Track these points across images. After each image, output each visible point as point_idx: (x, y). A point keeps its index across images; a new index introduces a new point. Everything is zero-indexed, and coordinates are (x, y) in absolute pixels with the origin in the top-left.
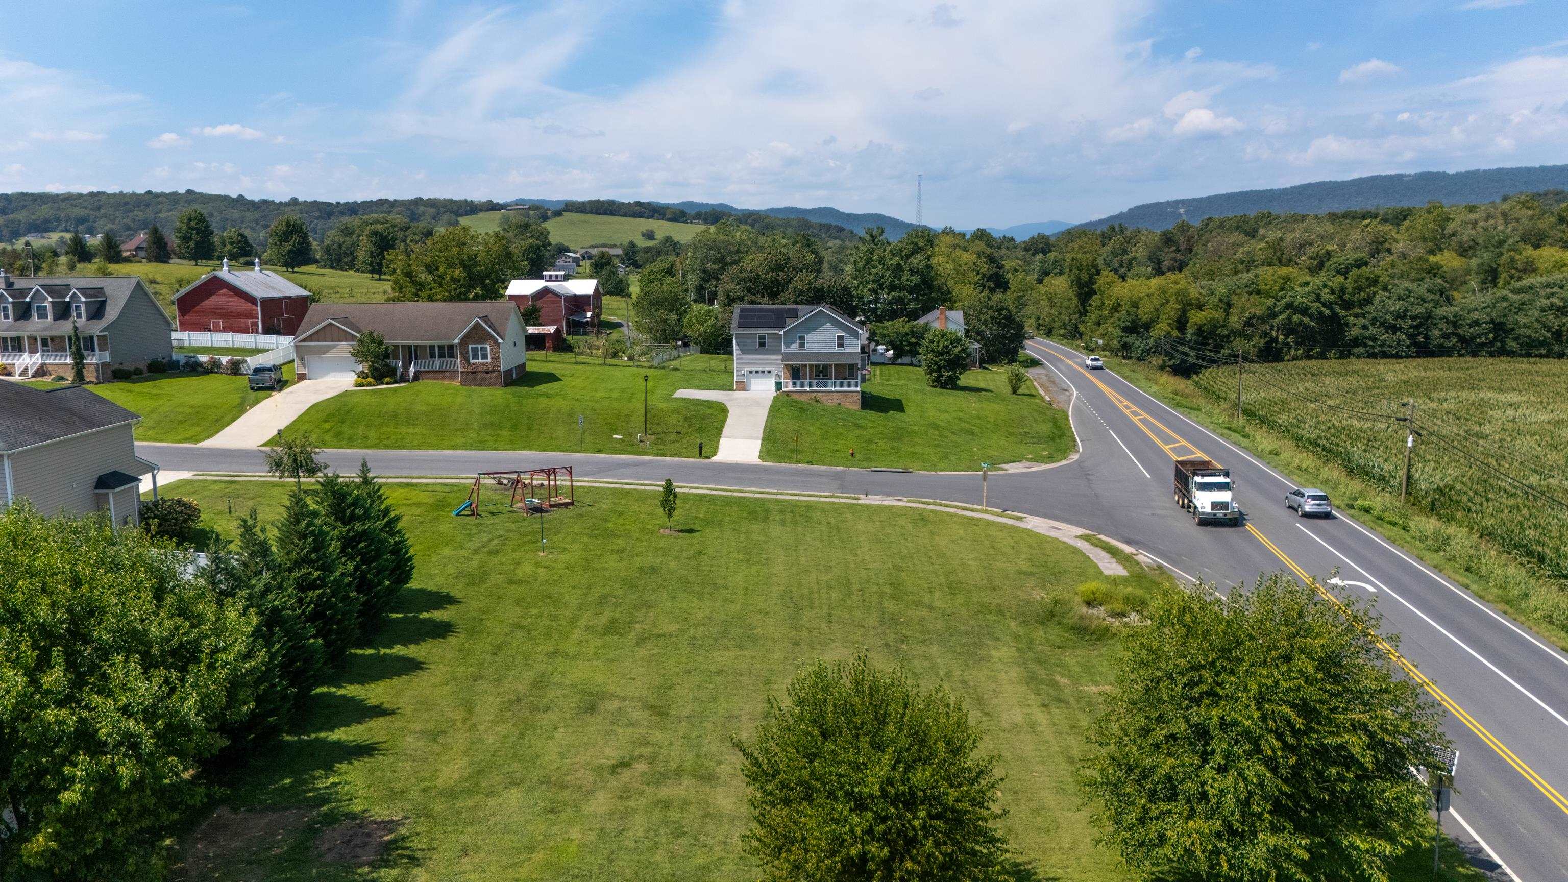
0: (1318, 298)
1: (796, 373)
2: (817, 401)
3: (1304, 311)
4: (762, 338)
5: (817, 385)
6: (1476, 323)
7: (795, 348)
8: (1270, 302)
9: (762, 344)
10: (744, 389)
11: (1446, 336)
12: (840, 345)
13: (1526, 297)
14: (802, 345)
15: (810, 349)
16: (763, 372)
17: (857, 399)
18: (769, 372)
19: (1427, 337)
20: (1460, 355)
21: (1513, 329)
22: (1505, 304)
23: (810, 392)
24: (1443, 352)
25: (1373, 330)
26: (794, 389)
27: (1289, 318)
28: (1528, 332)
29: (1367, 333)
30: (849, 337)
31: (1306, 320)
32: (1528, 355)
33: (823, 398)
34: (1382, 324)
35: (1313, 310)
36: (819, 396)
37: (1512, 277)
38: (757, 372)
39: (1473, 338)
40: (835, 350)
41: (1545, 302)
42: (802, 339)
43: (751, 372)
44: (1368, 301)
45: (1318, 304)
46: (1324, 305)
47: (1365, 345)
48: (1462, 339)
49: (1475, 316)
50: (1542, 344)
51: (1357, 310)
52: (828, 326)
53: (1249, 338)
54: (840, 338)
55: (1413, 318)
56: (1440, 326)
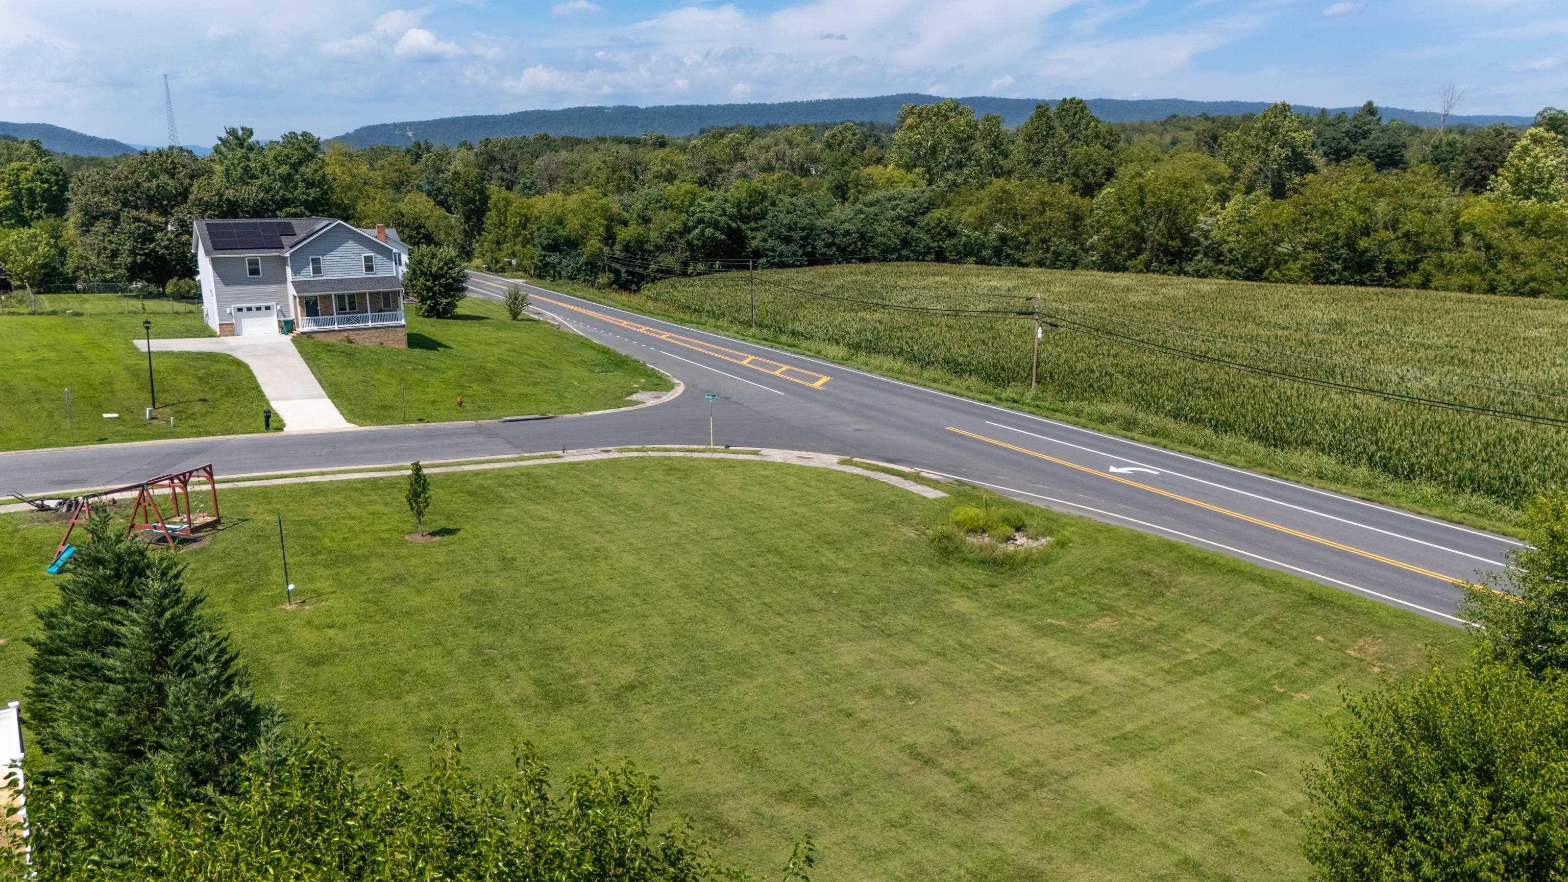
0: (724, 213)
1: (311, 308)
2: (350, 342)
3: (715, 225)
4: (253, 263)
5: (348, 321)
6: (847, 233)
7: (308, 274)
8: (683, 217)
9: (254, 271)
10: (232, 334)
11: (828, 245)
12: (369, 268)
13: (876, 209)
14: (317, 271)
15: (327, 276)
16: (259, 309)
17: (402, 335)
18: (268, 308)
19: (814, 248)
20: (839, 263)
21: (872, 237)
22: (863, 216)
23: (340, 331)
24: (826, 260)
25: (771, 243)
26: (315, 328)
27: (703, 230)
28: (884, 240)
29: (768, 246)
30: (379, 257)
31: (718, 234)
32: (885, 260)
33: (358, 338)
34: (778, 237)
35: (722, 224)
36: (352, 336)
37: (859, 192)
38: (249, 309)
39: (846, 247)
40: (363, 274)
41: (892, 213)
42: (316, 262)
43: (240, 310)
44: (763, 215)
45: (726, 218)
46: (731, 219)
47: (767, 256)
48: (839, 248)
49: (847, 226)
50: (894, 250)
51: (753, 224)
52: (350, 244)
53: (672, 251)
54: (368, 259)
55: (802, 229)
56: (823, 236)
